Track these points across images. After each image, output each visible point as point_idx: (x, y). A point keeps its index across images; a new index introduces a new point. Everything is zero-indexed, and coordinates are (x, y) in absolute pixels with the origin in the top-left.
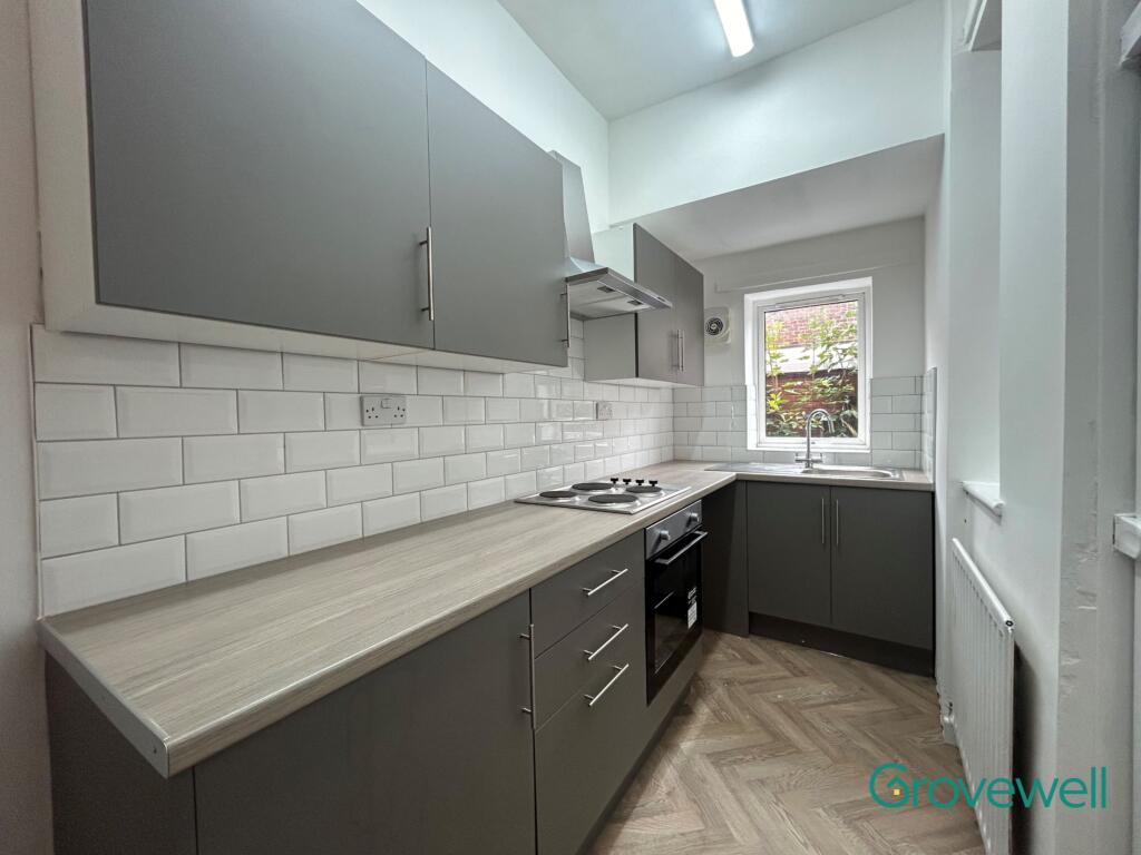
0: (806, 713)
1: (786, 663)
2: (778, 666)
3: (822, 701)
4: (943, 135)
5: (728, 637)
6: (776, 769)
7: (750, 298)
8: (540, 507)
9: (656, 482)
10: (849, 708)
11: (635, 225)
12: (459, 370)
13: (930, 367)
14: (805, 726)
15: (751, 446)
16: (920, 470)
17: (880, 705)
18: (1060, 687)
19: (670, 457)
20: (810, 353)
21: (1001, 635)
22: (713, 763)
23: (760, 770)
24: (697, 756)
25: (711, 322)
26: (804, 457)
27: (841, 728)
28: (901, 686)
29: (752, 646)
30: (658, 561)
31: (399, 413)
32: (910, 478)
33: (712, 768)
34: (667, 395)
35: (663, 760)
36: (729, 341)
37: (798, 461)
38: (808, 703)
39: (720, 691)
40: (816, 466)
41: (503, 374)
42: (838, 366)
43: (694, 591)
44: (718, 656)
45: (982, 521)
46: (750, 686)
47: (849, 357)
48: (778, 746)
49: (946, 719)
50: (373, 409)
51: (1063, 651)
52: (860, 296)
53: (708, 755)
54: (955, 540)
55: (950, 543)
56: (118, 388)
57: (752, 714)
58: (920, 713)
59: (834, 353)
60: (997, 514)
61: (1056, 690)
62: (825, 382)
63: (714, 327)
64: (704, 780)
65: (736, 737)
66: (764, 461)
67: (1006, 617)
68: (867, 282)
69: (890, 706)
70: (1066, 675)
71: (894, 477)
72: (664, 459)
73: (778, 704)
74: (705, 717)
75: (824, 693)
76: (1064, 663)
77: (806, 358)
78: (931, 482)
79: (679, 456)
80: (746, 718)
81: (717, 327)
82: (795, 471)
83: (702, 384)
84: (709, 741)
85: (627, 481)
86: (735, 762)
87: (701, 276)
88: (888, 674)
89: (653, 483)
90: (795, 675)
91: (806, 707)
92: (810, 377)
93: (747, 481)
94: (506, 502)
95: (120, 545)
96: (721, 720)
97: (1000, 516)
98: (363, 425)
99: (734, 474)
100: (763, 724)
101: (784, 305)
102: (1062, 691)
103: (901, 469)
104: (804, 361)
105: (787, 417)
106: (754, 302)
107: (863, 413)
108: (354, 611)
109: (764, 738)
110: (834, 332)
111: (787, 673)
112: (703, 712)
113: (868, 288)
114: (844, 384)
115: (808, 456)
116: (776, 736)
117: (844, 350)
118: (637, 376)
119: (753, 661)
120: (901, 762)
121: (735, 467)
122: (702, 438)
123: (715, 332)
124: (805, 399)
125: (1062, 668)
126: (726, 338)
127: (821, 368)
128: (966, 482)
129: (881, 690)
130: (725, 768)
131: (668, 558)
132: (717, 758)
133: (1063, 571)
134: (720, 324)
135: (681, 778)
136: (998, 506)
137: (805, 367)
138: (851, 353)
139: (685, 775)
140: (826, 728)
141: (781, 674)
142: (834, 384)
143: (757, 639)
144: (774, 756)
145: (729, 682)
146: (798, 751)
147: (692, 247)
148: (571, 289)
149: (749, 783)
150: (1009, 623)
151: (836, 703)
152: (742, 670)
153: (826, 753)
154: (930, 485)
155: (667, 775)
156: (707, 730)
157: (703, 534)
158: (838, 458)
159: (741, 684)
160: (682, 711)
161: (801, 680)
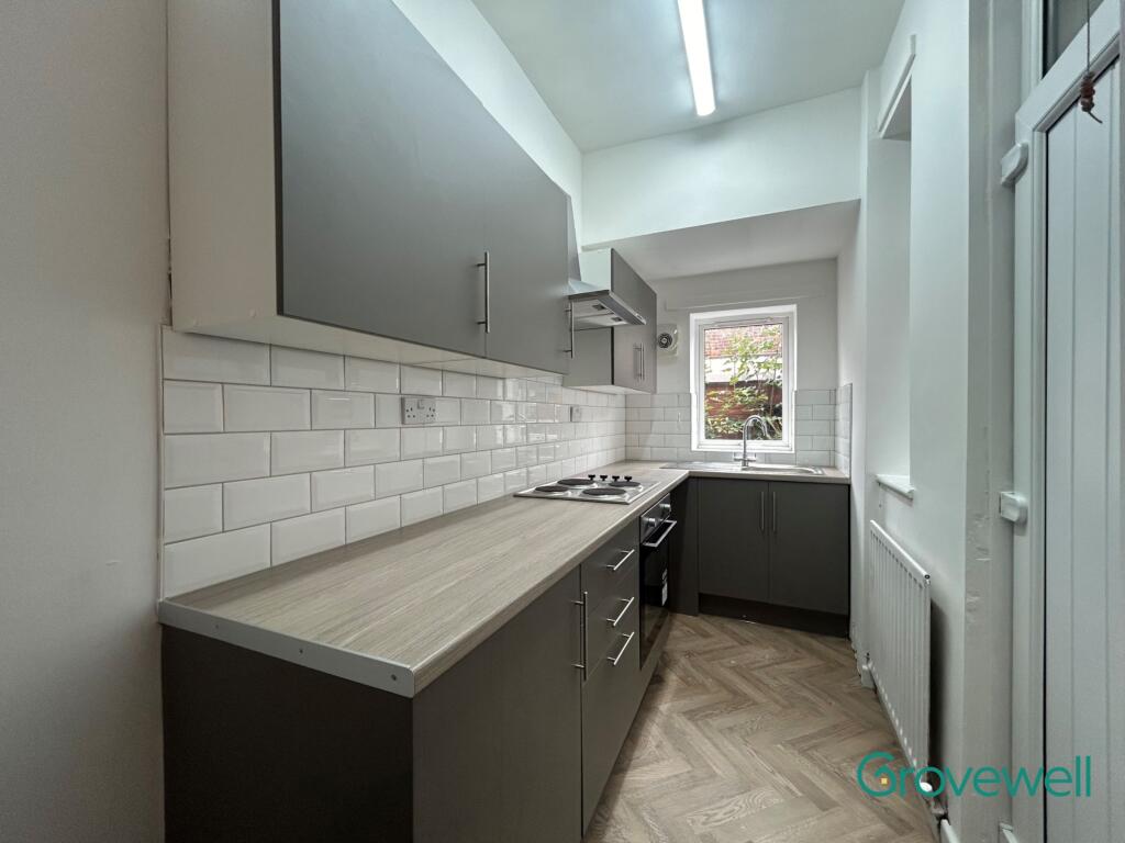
0: (755, 673)
1: (733, 635)
2: (726, 637)
3: (767, 662)
4: (859, 201)
5: (680, 616)
6: (741, 718)
7: (694, 317)
8: (542, 500)
9: (630, 478)
10: (788, 666)
11: (612, 250)
12: (473, 375)
13: (844, 382)
14: (757, 684)
15: (694, 448)
16: (834, 467)
17: (809, 662)
18: (966, 618)
19: (623, 457)
20: (731, 365)
21: (920, 586)
22: (689, 719)
23: (727, 721)
24: (674, 715)
25: (663, 336)
26: (741, 457)
27: (787, 683)
28: (824, 646)
29: (703, 623)
30: (647, 544)
31: (430, 413)
32: (829, 474)
33: (689, 723)
34: (620, 401)
35: (648, 720)
36: (677, 354)
37: (736, 460)
38: (757, 665)
39: (683, 661)
40: (750, 464)
41: (504, 379)
42: (754, 378)
43: (665, 573)
44: (675, 633)
45: (893, 504)
46: (707, 656)
47: (763, 370)
48: (737, 701)
49: (865, 667)
50: (410, 409)
51: (968, 592)
52: (785, 321)
53: (685, 713)
54: (872, 521)
55: (867, 524)
56: (226, 386)
57: (713, 678)
58: (842, 666)
59: (750, 366)
60: (908, 498)
61: (963, 620)
62: (745, 392)
63: (664, 341)
64: (684, 733)
65: (704, 697)
66: (707, 461)
67: (924, 573)
68: (793, 308)
69: (820, 663)
70: (969, 609)
71: (817, 473)
72: (619, 458)
73: (733, 668)
74: (675, 683)
75: (767, 657)
76: (968, 600)
77: (729, 370)
78: (848, 476)
79: (630, 457)
80: (709, 682)
81: (666, 341)
82: (735, 469)
83: (655, 392)
84: (683, 702)
85: (604, 477)
86: (706, 716)
87: (654, 296)
88: (812, 637)
89: (628, 478)
90: (742, 644)
91: (755, 669)
92: (731, 387)
93: (698, 478)
94: (505, 496)
95: (223, 532)
96: (689, 684)
97: (912, 499)
98: (403, 423)
99: (687, 471)
100: (723, 684)
101: (722, 325)
102: (967, 621)
103: (821, 467)
104: (727, 373)
105: (713, 422)
106: (696, 320)
107: (788, 420)
108: (460, 582)
109: (724, 695)
110: (751, 347)
111: (735, 643)
112: (673, 679)
113: (792, 313)
114: (759, 394)
115: (745, 455)
116: (735, 693)
117: (759, 364)
118: (613, 383)
119: (705, 635)
120: (834, 703)
121: (688, 465)
122: (652, 440)
123: (666, 346)
124: (727, 406)
125: (967, 604)
126: (674, 352)
127: (740, 379)
128: (879, 475)
129: (811, 651)
130: (699, 722)
131: (655, 542)
132: (691, 715)
133: (967, 534)
134: (669, 339)
135: (666, 733)
136: (911, 492)
137: (726, 378)
138: (765, 367)
139: (668, 729)
140: (773, 684)
141: (730, 644)
142: (751, 394)
143: (706, 617)
144: (736, 709)
145: (689, 654)
146: (755, 703)
147: (649, 269)
148: (575, 305)
149: (720, 731)
150: (927, 577)
151: (777, 664)
152: (699, 643)
153: (777, 702)
154: (847, 479)
155: (653, 733)
156: (679, 694)
157: (674, 523)
158: (768, 458)
159: (699, 654)
160: (657, 680)
161: (748, 647)
